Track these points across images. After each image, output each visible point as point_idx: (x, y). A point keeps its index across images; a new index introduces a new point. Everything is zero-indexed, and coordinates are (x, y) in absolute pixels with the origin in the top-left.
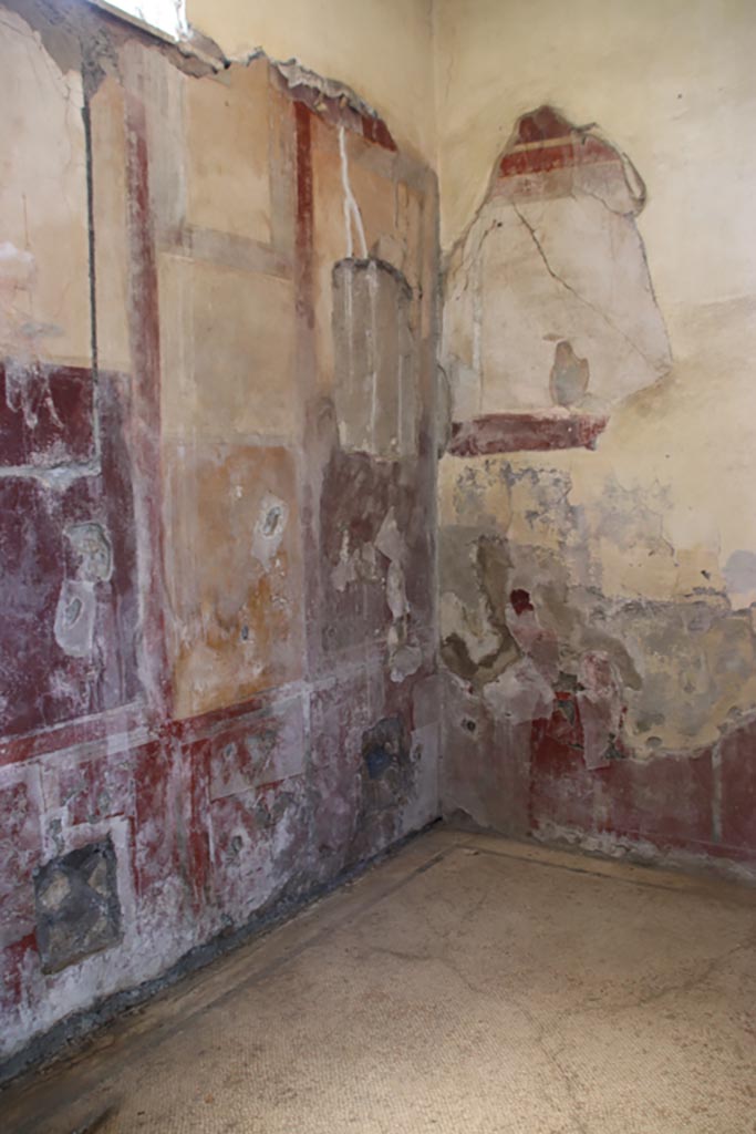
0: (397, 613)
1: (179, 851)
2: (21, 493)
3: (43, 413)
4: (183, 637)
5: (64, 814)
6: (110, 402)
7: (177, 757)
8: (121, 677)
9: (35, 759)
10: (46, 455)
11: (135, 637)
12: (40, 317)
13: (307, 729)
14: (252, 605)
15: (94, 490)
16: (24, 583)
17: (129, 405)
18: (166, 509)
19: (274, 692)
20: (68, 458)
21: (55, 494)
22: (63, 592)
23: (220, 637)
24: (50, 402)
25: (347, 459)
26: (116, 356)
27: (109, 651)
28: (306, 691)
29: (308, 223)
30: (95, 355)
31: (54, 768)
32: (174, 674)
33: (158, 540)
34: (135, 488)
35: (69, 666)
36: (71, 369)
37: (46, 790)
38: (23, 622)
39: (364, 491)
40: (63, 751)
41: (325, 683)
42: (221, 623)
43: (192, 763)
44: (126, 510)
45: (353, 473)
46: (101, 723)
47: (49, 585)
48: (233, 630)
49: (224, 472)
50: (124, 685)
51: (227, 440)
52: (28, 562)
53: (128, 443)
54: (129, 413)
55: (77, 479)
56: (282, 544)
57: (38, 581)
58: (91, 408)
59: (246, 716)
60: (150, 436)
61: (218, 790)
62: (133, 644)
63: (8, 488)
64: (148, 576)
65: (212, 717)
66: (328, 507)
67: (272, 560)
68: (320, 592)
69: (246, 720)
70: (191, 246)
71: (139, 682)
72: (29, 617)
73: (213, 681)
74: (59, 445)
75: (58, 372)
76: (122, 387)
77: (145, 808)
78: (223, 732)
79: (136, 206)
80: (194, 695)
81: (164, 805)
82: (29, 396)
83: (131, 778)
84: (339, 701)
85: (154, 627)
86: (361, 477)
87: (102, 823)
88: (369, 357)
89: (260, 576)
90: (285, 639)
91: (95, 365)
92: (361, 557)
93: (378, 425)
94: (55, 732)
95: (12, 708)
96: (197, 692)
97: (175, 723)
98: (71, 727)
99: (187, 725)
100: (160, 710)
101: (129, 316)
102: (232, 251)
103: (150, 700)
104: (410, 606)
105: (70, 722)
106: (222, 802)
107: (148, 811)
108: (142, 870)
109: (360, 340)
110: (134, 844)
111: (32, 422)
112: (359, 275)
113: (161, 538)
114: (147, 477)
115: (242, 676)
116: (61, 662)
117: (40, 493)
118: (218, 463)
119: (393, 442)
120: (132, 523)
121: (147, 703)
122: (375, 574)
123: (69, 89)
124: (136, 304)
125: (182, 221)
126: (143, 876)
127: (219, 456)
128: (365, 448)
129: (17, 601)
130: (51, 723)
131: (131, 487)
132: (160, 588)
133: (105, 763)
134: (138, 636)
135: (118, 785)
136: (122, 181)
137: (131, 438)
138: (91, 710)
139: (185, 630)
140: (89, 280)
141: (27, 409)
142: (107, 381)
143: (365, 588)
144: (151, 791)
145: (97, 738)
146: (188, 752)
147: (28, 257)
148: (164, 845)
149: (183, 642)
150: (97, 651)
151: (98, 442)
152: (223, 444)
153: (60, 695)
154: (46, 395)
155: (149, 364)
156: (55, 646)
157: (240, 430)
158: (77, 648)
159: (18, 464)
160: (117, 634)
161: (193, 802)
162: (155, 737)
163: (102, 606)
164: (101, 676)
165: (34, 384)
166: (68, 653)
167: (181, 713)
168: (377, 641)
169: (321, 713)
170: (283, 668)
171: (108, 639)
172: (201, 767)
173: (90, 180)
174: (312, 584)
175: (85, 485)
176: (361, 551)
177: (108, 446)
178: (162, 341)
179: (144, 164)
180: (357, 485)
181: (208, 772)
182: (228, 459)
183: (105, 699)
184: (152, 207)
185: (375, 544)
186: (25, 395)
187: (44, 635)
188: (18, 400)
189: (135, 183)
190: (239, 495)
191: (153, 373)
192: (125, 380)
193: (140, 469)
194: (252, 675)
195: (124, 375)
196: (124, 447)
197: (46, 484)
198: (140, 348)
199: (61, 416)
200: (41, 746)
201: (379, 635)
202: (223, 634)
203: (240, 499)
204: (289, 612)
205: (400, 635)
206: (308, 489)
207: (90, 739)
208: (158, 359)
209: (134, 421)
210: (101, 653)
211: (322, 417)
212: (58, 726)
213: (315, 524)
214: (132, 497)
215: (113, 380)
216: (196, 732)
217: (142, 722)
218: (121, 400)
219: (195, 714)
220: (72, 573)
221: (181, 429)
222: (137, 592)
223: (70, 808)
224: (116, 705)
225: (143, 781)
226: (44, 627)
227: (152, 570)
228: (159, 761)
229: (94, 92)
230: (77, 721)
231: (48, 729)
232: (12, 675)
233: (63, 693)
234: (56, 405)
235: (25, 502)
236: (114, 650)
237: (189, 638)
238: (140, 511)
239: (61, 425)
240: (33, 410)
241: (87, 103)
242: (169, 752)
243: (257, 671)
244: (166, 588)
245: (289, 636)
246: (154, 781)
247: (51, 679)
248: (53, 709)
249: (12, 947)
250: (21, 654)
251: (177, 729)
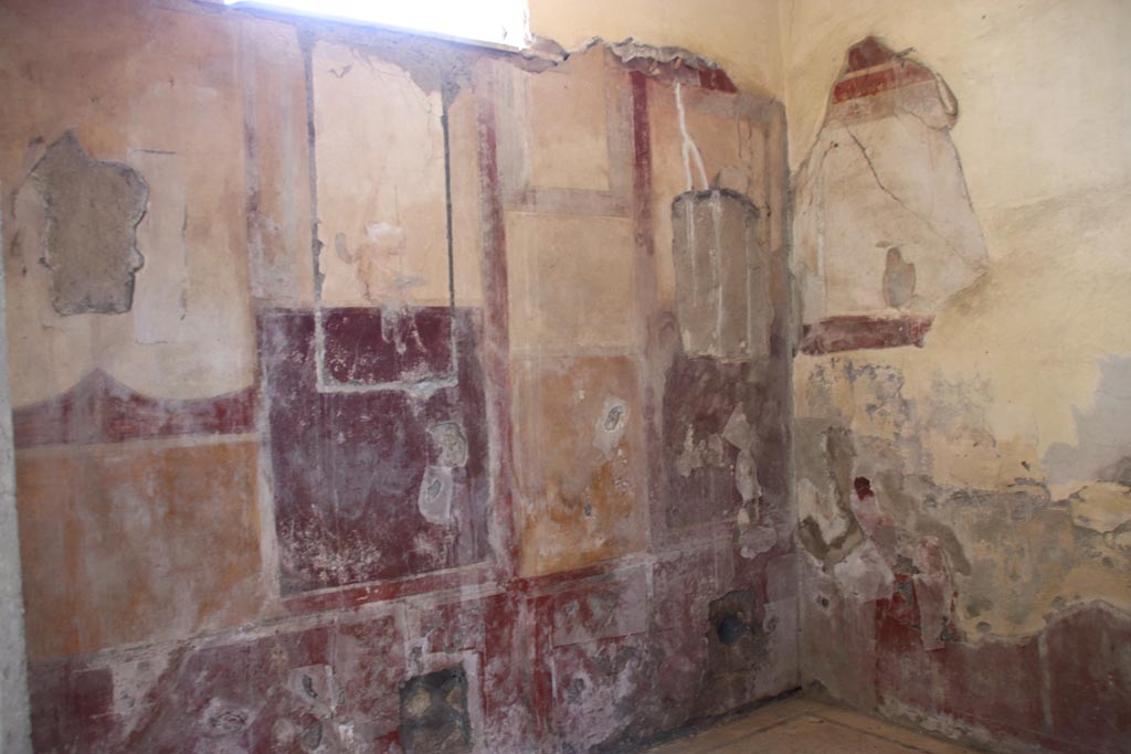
0: (747, 496)
1: (523, 684)
2: (393, 402)
3: (410, 342)
4: (529, 512)
5: (425, 644)
6: (465, 330)
7: (522, 608)
8: (473, 541)
9: (402, 598)
10: (413, 373)
11: (486, 510)
12: (407, 272)
13: (650, 594)
14: (596, 487)
15: (452, 397)
16: (395, 467)
17: (482, 332)
18: (514, 410)
19: (615, 561)
20: (430, 374)
21: (420, 402)
22: (426, 475)
23: (563, 513)
24: (416, 334)
25: (690, 363)
26: (471, 294)
27: (464, 521)
28: (650, 562)
29: (646, 169)
30: (452, 296)
31: (417, 607)
32: (520, 541)
33: (507, 434)
34: (488, 395)
35: (430, 532)
36: (433, 308)
37: (410, 623)
38: (394, 496)
39: (710, 388)
40: (424, 595)
41: (669, 555)
42: (564, 501)
43: (536, 613)
44: (479, 412)
45: (697, 374)
46: (456, 575)
47: (415, 469)
48: (575, 508)
49: (567, 379)
50: (476, 548)
51: (570, 354)
52: (398, 452)
53: (481, 360)
54: (482, 338)
55: (439, 390)
56: (624, 437)
57: (406, 466)
58: (449, 336)
59: (589, 578)
60: (500, 354)
61: (560, 637)
62: (484, 516)
63: (384, 398)
64: (498, 463)
65: (555, 578)
66: (670, 404)
67: (614, 450)
68: (664, 477)
69: (590, 582)
70: (535, 203)
71: (489, 546)
72: (398, 492)
73: (557, 548)
74: (423, 365)
75: (423, 312)
76: (476, 319)
77: (492, 647)
78: (566, 591)
79: (486, 180)
80: (539, 559)
81: (510, 645)
82: (400, 331)
83: (481, 621)
84: (684, 572)
85: (503, 502)
86: (706, 377)
87: (456, 654)
88: (714, 273)
89: (602, 463)
90: (627, 516)
91: (453, 303)
92: (706, 447)
93: (724, 332)
94: (418, 580)
95: (384, 560)
96: (541, 557)
97: (521, 580)
98: (432, 577)
99: (532, 583)
100: (507, 569)
101: (481, 263)
102: (573, 203)
103: (499, 561)
104: (762, 491)
105: (430, 574)
106: (565, 649)
107: (496, 648)
108: (490, 696)
109: (704, 260)
110: (483, 674)
111: (402, 349)
112: (701, 205)
113: (510, 433)
114: (497, 386)
115: (585, 546)
116: (423, 527)
117: (408, 401)
118: (561, 372)
119: (743, 345)
120: (484, 422)
121: (496, 563)
122: (723, 461)
123: (431, 105)
124: (487, 254)
125: (527, 185)
126: (491, 701)
127: (563, 366)
128: (711, 351)
129: (389, 481)
130: (415, 573)
131: (483, 394)
132: (508, 471)
133: (459, 607)
134: (489, 511)
135: (470, 625)
136: (474, 163)
137: (483, 358)
138: (448, 565)
139: (531, 506)
140: (446, 241)
141: (397, 340)
142: (463, 315)
143: (712, 474)
144: (499, 633)
145: (453, 587)
146: (533, 605)
147: (398, 230)
148: (510, 678)
149: (529, 516)
150: (453, 520)
151: (455, 362)
152: (566, 357)
153: (422, 553)
154: (413, 329)
155: (498, 299)
156: (419, 515)
157: (582, 344)
158: (437, 517)
159: (391, 381)
160: (471, 508)
161: (537, 646)
162: (502, 590)
163: (458, 485)
164: (457, 540)
165: (404, 321)
166: (429, 521)
167: (527, 572)
168: (726, 521)
169: (664, 581)
170: (626, 541)
171: (464, 511)
172: (545, 618)
173: (447, 168)
174: (654, 471)
175: (444, 394)
176: (707, 442)
177: (464, 363)
178: (510, 280)
179: (493, 147)
180: (702, 385)
181: (552, 622)
182: (570, 369)
183: (460, 557)
184: (500, 178)
185: (723, 435)
186: (396, 330)
187: (410, 506)
188: (391, 334)
189: (485, 162)
190: (582, 397)
191: (502, 306)
192: (478, 312)
193: (492, 381)
194: (594, 545)
195: (477, 309)
196: (477, 363)
197: (413, 395)
198: (491, 287)
199: (425, 343)
200: (406, 590)
201: (727, 516)
202: (567, 511)
203: (582, 401)
204: (631, 494)
205: (752, 516)
206: (650, 390)
207: (447, 588)
208: (506, 292)
209: (486, 343)
210: (457, 522)
211: (664, 328)
212: (420, 576)
213: (658, 419)
214: (484, 402)
215: (468, 313)
216: (541, 589)
217: (492, 578)
218: (474, 328)
219: (540, 575)
220: (434, 460)
221: (527, 347)
222: (489, 475)
223: (429, 638)
224: (469, 563)
225: (491, 624)
226: (410, 501)
227: (501, 459)
228: (506, 610)
229: (451, 102)
230: (436, 573)
231: (412, 577)
232: (384, 535)
233: (425, 551)
234: (420, 335)
235: (396, 408)
236: (468, 520)
237: (534, 513)
238: (491, 412)
239: (424, 350)
240: (403, 341)
241: (445, 112)
242: (516, 603)
243: (599, 543)
244: (514, 472)
245: (632, 514)
246: (502, 625)
247: (416, 540)
248: (417, 562)
249: (380, 738)
250: (392, 520)
251: (524, 585)
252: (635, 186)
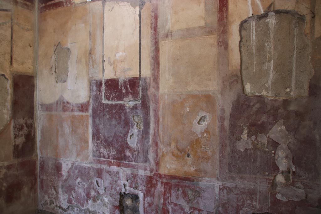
0: (281, 168)
1: (158, 210)
2: (122, 107)
3: (127, 89)
4: (164, 151)
5: (127, 184)
6: (144, 85)
7: (159, 184)
8: (143, 156)
9: (121, 167)
10: (127, 99)
11: (148, 146)
12: (127, 67)
13: (217, 198)
14: (193, 147)
15: (139, 107)
16: (121, 127)
17: (150, 85)
18: (160, 113)
19: (200, 179)
20: (132, 99)
21: (129, 108)
22: (130, 131)
23: (177, 154)
24: (128, 86)
25: (247, 98)
26: (146, 72)
27: (140, 148)
28: (218, 184)
29: (225, 12)
30: (140, 73)
31: (125, 172)
32: (160, 160)
33: (157, 122)
34: (151, 107)
35: (130, 149)
36: (134, 78)
37: (123, 176)
38: (120, 136)
39: (261, 111)
40: (127, 169)
41: (228, 184)
42: (178, 149)
43: (164, 187)
44: (148, 113)
45: (252, 104)
46: (137, 165)
47: (127, 129)
48: (183, 153)
49: (182, 103)
50: (144, 158)
51: (184, 93)
52: (122, 123)
53: (149, 95)
54: (149, 87)
55: (135, 104)
56: (207, 128)
57: (124, 127)
58: (139, 87)
59: (187, 181)
60: (156, 93)
61: (173, 199)
62: (148, 148)
63: (119, 106)
64: (153, 131)
65: (173, 177)
66: (234, 117)
67: (203, 134)
68: (228, 149)
69: (187, 183)
70: (171, 37)
71: (148, 159)
72: (122, 135)
73: (173, 166)
74: (130, 96)
75: (131, 79)
76: (148, 81)
77: (147, 193)
78: (177, 183)
79: (153, 32)
80: (166, 168)
81: (154, 195)
82: (124, 85)
83: (145, 183)
84: (237, 194)
85: (154, 145)
86: (257, 106)
87: (136, 190)
88: (268, 54)
89: (196, 138)
90: (207, 162)
91: (140, 76)
92: (256, 139)
93: (273, 84)
94: (126, 163)
95: (117, 154)
96: (167, 168)
97: (159, 174)
98: (130, 164)
99: (163, 176)
100: (154, 168)
101: (150, 61)
102: (188, 33)
103: (151, 164)
104: (296, 168)
105: (129, 162)
106: (176, 205)
107: (149, 193)
108: (146, 209)
109: (261, 48)
110: (145, 201)
111: (124, 91)
113: (158, 121)
114: (154, 104)
115: (186, 169)
116: (128, 147)
117: (126, 107)
118: (180, 100)
119: (288, 90)
120: (149, 116)
121: (150, 165)
122: (267, 148)
123: (136, 11)
124: (153, 58)
125: (168, 31)
126: (146, 210)
127: (180, 98)
128: (264, 93)
129: (120, 131)
130: (125, 161)
131: (149, 107)
132: (157, 135)
133: (138, 176)
134: (149, 147)
135: (141, 183)
136: (149, 27)
137: (150, 94)
138: (135, 161)
139: (164, 149)
140: (139, 55)
141: (123, 88)
142: (144, 79)
143: (259, 153)
144: (150, 189)
145: (136, 169)
146: (163, 184)
147: (124, 54)
148: (153, 206)
149: (164, 152)
150: (137, 148)
151: (140, 95)
152: (182, 94)
153: (127, 155)
154: (128, 85)
155: (156, 73)
156: (127, 143)
157: (189, 90)
158: (132, 145)
159: (121, 101)
160: (143, 145)
161: (164, 199)
162: (152, 175)
163: (139, 136)
164: (138, 154)
165: (125, 82)
166: (130, 146)
167: (162, 171)
168: (266, 177)
169: (225, 195)
170: (206, 172)
171: (141, 145)
172: (167, 190)
173: (140, 31)
174: (223, 146)
175: (137, 106)
176: (256, 137)
177: (143, 96)
178: (160, 66)
179: (156, 19)
180: (254, 109)
181: (170, 193)
182: (184, 99)
183: (139, 160)
184: (158, 30)
185: (267, 135)
186: (123, 85)
187: (125, 140)
188: (121, 86)
189: (153, 26)
190: (188, 110)
191: (157, 76)
192: (148, 78)
193: (152, 102)
194: (190, 170)
195: (148, 77)
196: (148, 96)
197: (127, 105)
198: (153, 69)
199: (131, 89)
200: (123, 165)
201: (268, 175)
202: (179, 153)
203: (188, 112)
204: (210, 153)
206: (223, 110)
207: (134, 168)
208: (159, 72)
209: (151, 89)
210: (138, 148)
211: (232, 82)
212: (127, 162)
213: (227, 123)
214: (150, 109)
215: (145, 79)
216: (166, 179)
217: (149, 170)
218: (147, 84)
219: (166, 174)
220: (133, 127)
221: (166, 91)
222: (150, 135)
223: (129, 182)
224: (141, 163)
225: (148, 185)
226: (125, 138)
227: (155, 130)
228: (153, 182)
229: (142, 9)
230: (131, 163)
231: (124, 162)
232: (118, 147)
233: (128, 155)
234: (130, 87)
235: (122, 109)
236: (142, 148)
237: (166, 151)
238: (152, 113)
239: (131, 91)
240: (125, 88)
241: (140, 12)
242: (157, 181)
243: (193, 169)
244: (159, 135)
245: (210, 161)
246: (151, 187)
247: (126, 150)
248: (125, 158)
250: (120, 143)
251: (160, 176)
252: (218, 21)
